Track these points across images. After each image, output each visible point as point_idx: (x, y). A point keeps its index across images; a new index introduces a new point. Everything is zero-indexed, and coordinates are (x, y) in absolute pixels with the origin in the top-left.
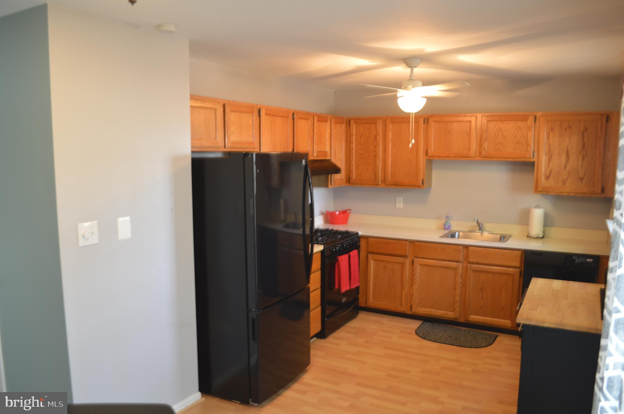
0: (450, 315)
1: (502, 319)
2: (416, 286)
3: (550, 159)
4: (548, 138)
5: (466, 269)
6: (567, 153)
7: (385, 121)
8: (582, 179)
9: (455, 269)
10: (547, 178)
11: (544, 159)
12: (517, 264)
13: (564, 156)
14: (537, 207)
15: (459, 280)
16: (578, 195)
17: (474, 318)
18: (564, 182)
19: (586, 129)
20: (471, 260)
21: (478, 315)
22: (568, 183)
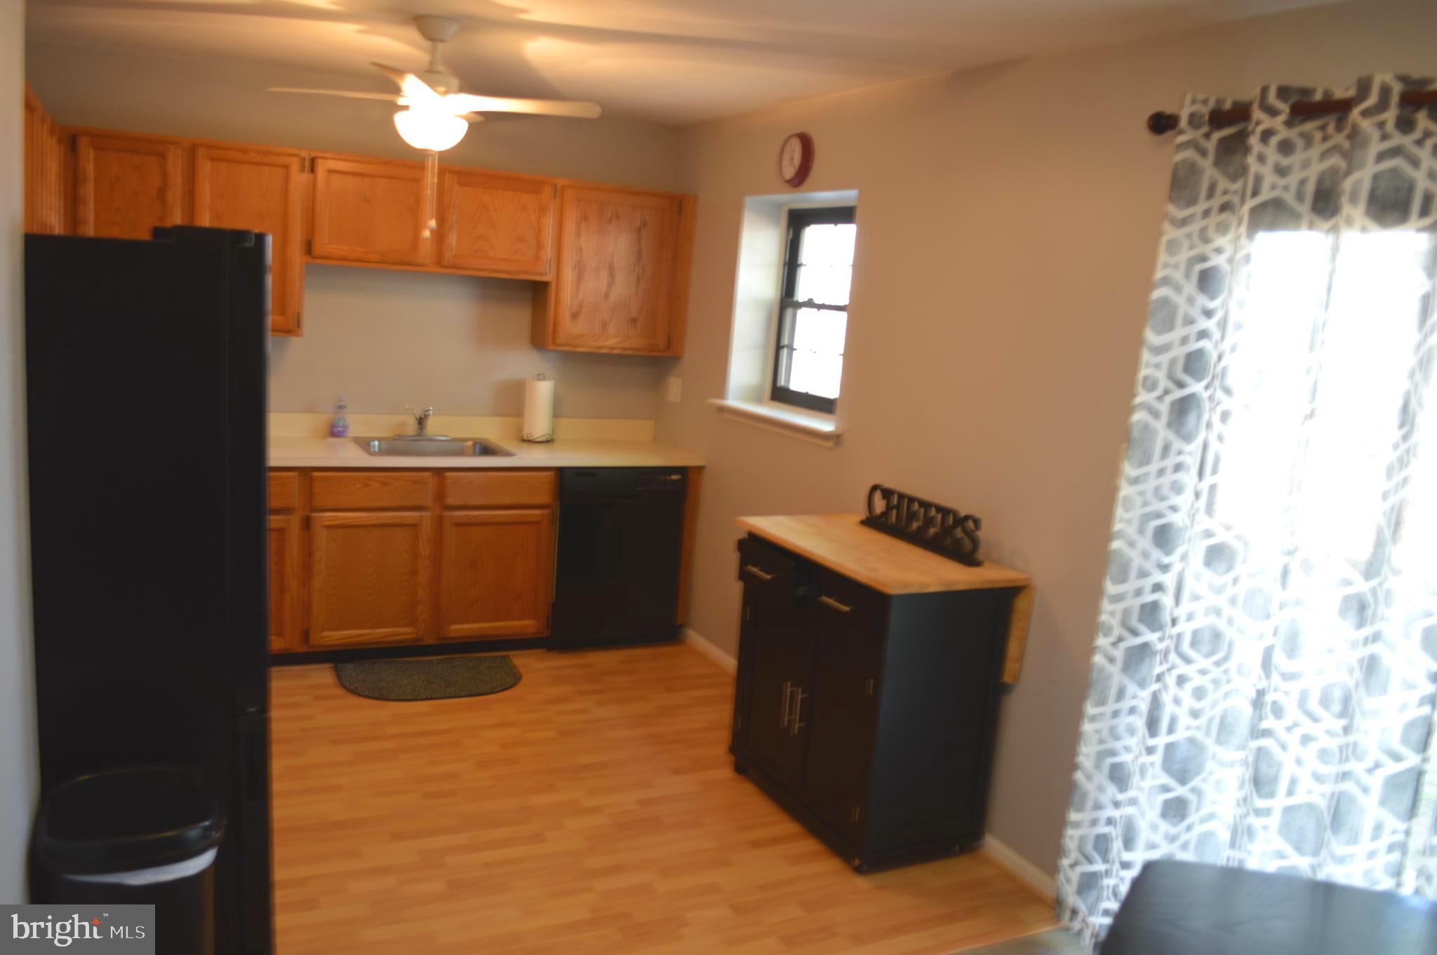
0: (404, 632)
1: (519, 619)
2: (317, 582)
3: (579, 279)
4: (578, 235)
5: (439, 523)
6: (611, 268)
7: (192, 152)
8: (634, 321)
9: (414, 526)
10: (575, 316)
11: (569, 276)
12: (544, 498)
13: (605, 274)
14: (541, 377)
15: (425, 549)
16: (627, 352)
17: (459, 629)
18: (604, 325)
19: (644, 224)
20: (450, 501)
21: (468, 622)
22: (611, 330)
